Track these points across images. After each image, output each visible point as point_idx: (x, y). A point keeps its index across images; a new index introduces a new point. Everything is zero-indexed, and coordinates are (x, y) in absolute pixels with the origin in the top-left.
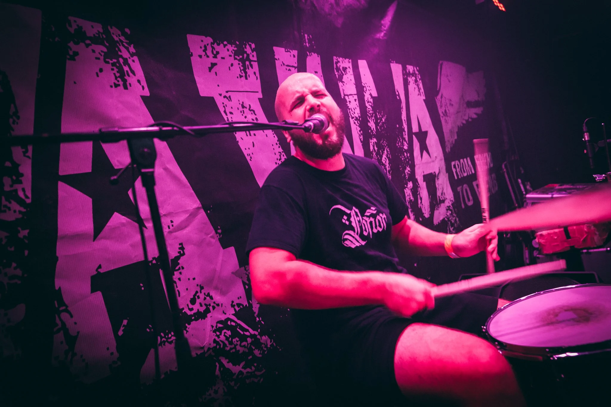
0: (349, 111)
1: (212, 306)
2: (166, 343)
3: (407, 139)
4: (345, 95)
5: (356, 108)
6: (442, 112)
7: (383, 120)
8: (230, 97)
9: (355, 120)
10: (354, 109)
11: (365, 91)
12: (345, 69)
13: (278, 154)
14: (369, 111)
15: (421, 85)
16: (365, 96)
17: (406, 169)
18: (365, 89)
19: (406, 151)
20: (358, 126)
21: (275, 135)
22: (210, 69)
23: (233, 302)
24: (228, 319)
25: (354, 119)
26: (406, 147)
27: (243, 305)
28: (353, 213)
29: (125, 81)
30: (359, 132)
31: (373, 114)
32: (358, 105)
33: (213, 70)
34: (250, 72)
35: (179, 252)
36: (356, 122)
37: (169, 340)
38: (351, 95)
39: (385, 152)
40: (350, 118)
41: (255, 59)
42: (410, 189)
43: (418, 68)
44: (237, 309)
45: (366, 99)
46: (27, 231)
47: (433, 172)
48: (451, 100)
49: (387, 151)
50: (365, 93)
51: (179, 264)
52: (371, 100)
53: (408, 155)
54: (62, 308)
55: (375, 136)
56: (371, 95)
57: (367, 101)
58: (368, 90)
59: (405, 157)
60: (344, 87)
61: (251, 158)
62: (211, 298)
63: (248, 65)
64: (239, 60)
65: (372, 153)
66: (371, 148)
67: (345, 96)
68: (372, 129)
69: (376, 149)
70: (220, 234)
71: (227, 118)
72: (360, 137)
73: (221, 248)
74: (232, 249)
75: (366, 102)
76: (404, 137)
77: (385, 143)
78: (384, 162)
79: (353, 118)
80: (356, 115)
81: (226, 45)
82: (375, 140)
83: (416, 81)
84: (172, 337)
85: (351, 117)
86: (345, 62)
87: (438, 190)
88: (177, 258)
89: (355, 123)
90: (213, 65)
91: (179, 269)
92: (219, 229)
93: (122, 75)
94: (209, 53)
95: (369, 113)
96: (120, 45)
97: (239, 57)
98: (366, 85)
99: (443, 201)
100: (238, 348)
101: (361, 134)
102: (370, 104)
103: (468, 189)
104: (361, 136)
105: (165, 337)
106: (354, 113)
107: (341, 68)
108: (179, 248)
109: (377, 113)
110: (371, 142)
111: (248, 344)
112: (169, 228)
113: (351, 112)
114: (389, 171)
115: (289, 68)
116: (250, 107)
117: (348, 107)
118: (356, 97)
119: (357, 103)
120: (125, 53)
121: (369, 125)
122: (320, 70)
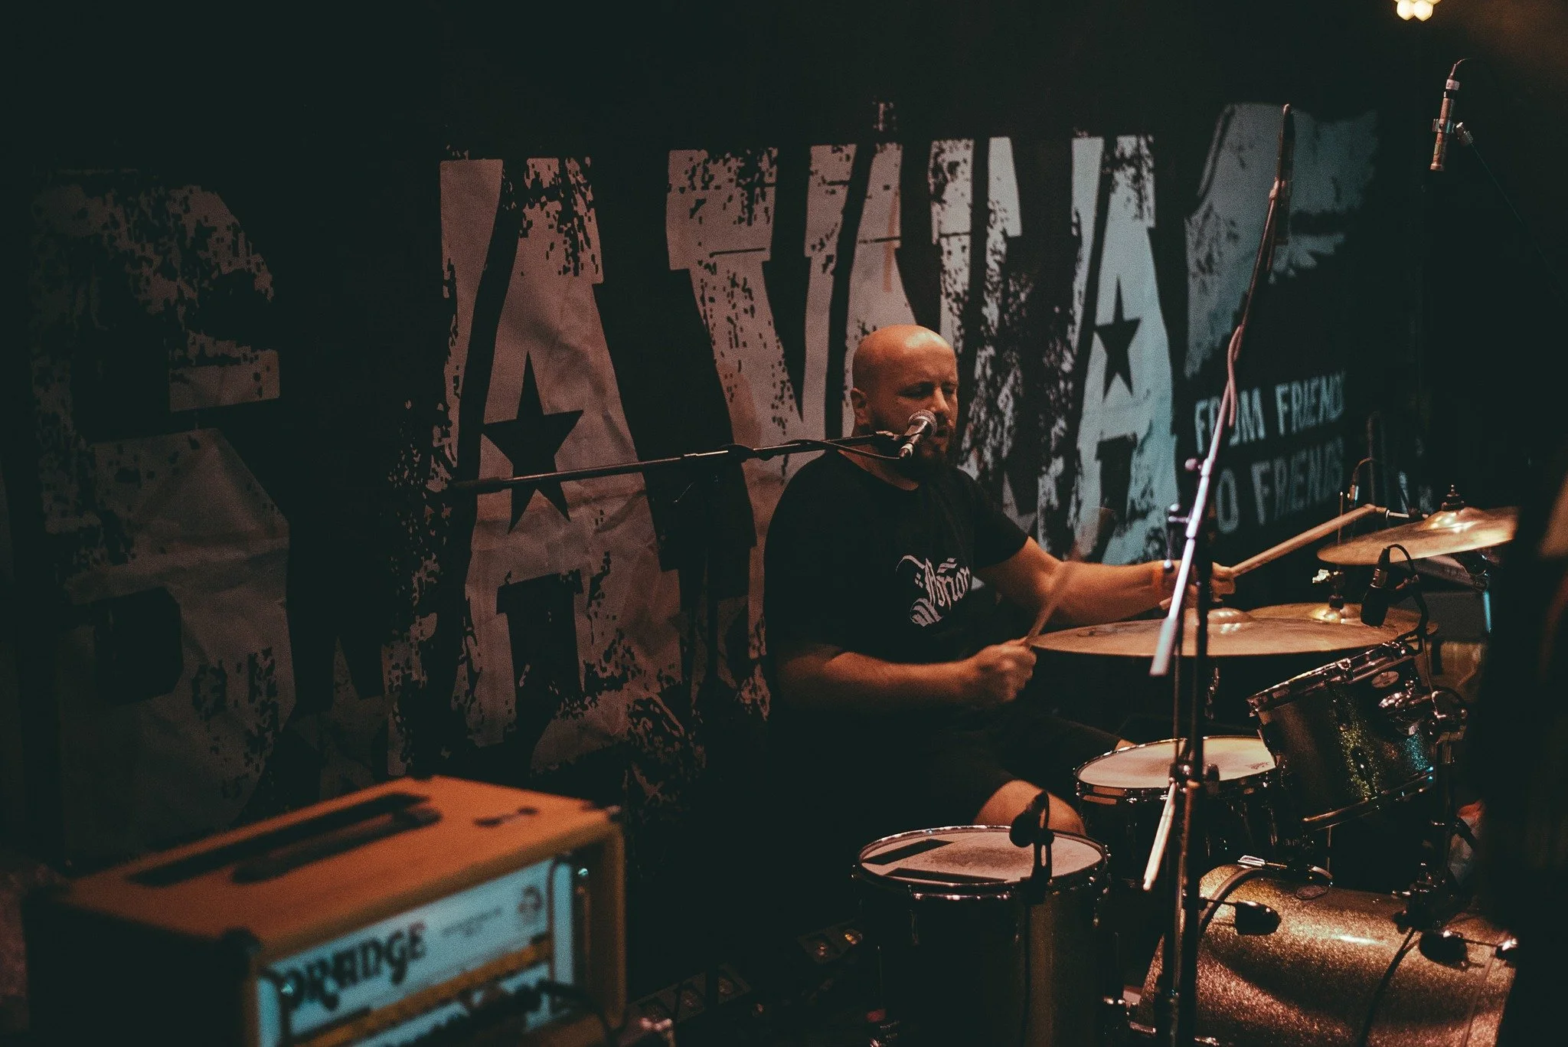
1: (632, 673)
2: (570, 716)
3: (1075, 343)
4: (941, 235)
6: (1198, 262)
7: (1023, 296)
8: (715, 264)
9: (954, 301)
12: (953, 166)
13: (779, 385)
14: (991, 277)
15: (1149, 188)
17: (1054, 423)
18: (992, 217)
19: (1066, 377)
21: (780, 344)
22: (693, 212)
23: (661, 671)
24: (651, 700)
25: (950, 300)
26: (1067, 367)
27: (674, 681)
28: (926, 569)
30: (955, 329)
31: (999, 282)
32: (968, 261)
33: (697, 215)
34: (758, 209)
35: (602, 569)
36: (954, 305)
37: (574, 712)
38: (956, 234)
39: (1011, 379)
40: (943, 297)
41: (772, 180)
42: (1054, 478)
43: (1150, 139)
44: (666, 686)
45: (990, 244)
46: (450, 510)
47: (1129, 434)
48: (1233, 223)
49: (1016, 378)
50: (992, 227)
51: (599, 588)
52: (1002, 247)
53: (1070, 386)
54: (469, 629)
55: (994, 342)
56: (1004, 233)
59: (1059, 392)
60: (942, 218)
61: (732, 395)
62: (633, 658)
63: (757, 195)
64: (744, 188)
65: (976, 384)
66: (978, 372)
68: (990, 322)
69: (989, 372)
71: (705, 311)
73: (660, 570)
74: (675, 573)
75: (989, 253)
76: (1069, 338)
77: (1014, 357)
78: (1001, 405)
79: (948, 295)
80: (959, 288)
81: (728, 160)
82: (990, 351)
83: (1137, 178)
84: (579, 709)
87: (1133, 483)
88: (600, 577)
89: (951, 309)
90: (700, 203)
91: (598, 595)
94: (698, 181)
97: (745, 180)
98: (997, 207)
99: (1143, 515)
100: (660, 755)
102: (998, 258)
103: (1232, 484)
105: (569, 705)
106: (955, 282)
107: (945, 165)
108: (604, 562)
111: (674, 752)
112: (597, 523)
113: (949, 281)
114: (1010, 429)
115: (832, 187)
116: (745, 284)
117: (941, 267)
118: (966, 241)
119: (967, 255)
120: (581, 207)
121: (984, 310)
122: (895, 181)
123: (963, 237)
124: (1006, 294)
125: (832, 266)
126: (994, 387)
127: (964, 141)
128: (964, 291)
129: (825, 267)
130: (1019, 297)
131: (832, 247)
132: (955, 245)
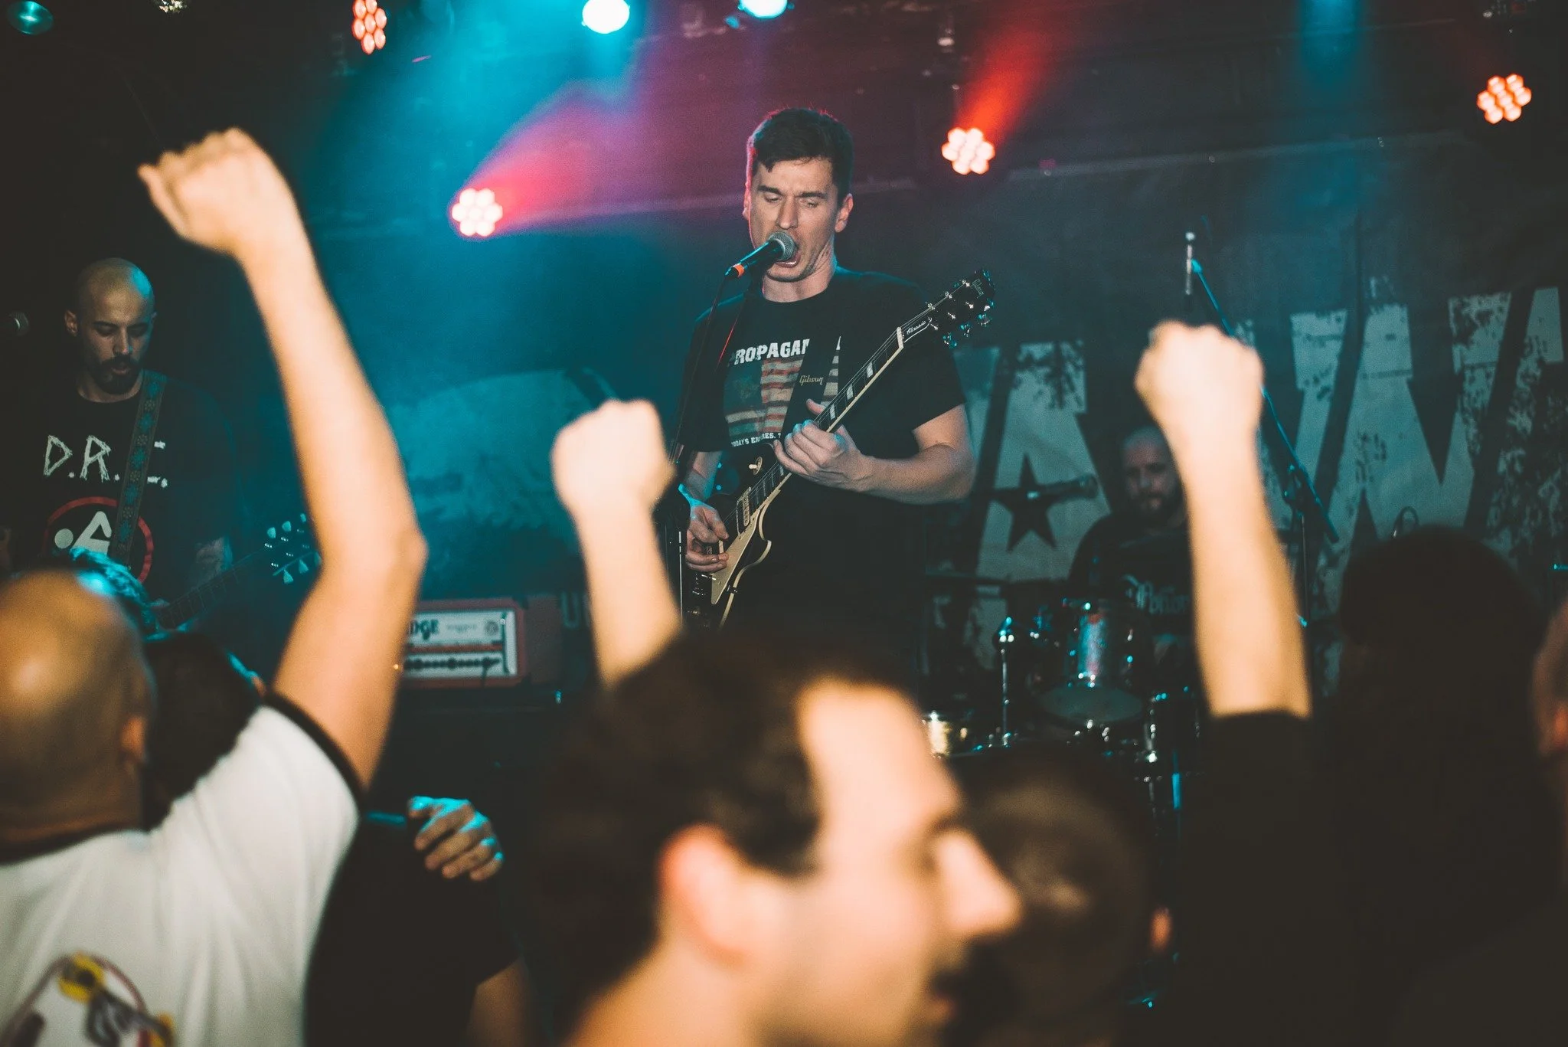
0: (1460, 400)
5: (1482, 392)
10: (1477, 395)
11: (1526, 354)
12: (1484, 315)
14: (1520, 395)
16: (1520, 365)
18: (1528, 349)
20: (1474, 427)
25: (1466, 414)
29: (1061, 400)
30: (1471, 439)
31: (1530, 400)
32: (1491, 385)
36: (1471, 418)
38: (1481, 366)
39: (1557, 475)
40: (1457, 413)
45: (1521, 371)
50: (1526, 357)
52: (1536, 372)
55: (1525, 445)
56: (1541, 362)
57: (1522, 374)
58: (1535, 351)
60: (1466, 354)
65: (1501, 477)
67: (1463, 369)
68: (1519, 430)
69: (1518, 468)
72: (1473, 448)
75: (1519, 377)
78: (1542, 495)
79: (1464, 411)
80: (1478, 405)
85: (1460, 409)
86: (1488, 302)
89: (1466, 422)
93: (1060, 396)
95: (1518, 400)
96: (1067, 362)
98: (1534, 341)
101: (1478, 442)
102: (1530, 380)
104: (1475, 446)
106: (1474, 401)
107: (1472, 316)
109: (1549, 398)
110: (1505, 457)
113: (1466, 400)
115: (1321, 342)
117: (1462, 392)
118: (1492, 370)
119: (1491, 381)
120: (1070, 369)
121: (1511, 422)
122: (1403, 331)
123: (1488, 367)
124: (1541, 407)
125: (1328, 395)
126: (1529, 482)
127: (1499, 295)
128: (1485, 407)
129: (1320, 396)
131: (1329, 381)
132: (1480, 374)
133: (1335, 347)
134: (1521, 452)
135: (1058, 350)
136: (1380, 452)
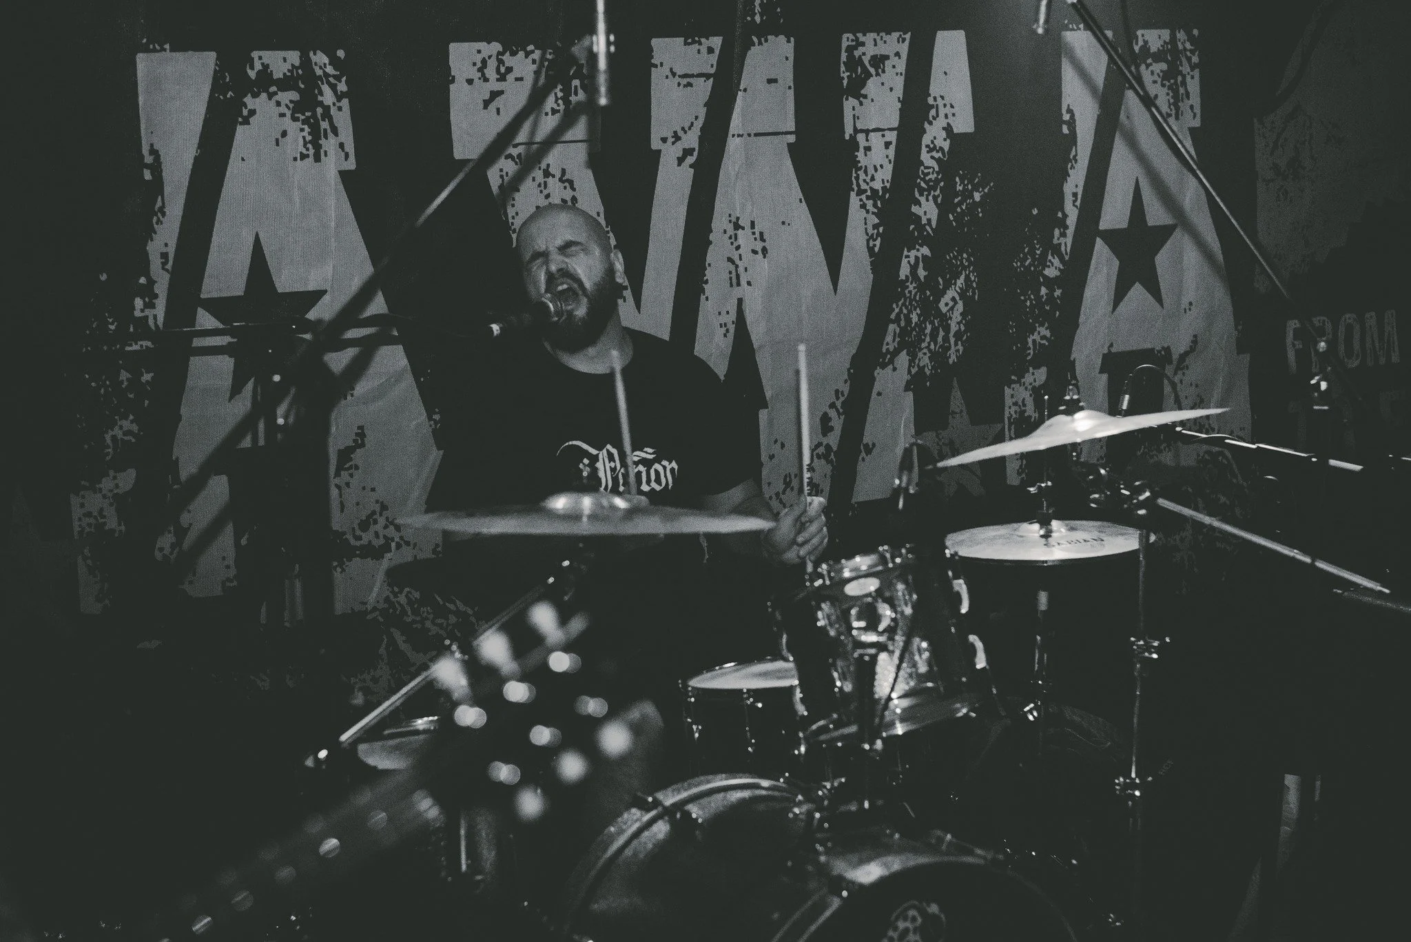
0: (854, 175)
1: (397, 543)
3: (1068, 249)
4: (857, 130)
5: (882, 166)
6: (1276, 167)
7: (977, 196)
8: (519, 154)
9: (868, 198)
10: (876, 170)
11: (931, 119)
12: (879, 60)
14: (927, 174)
15: (1194, 86)
16: (925, 132)
17: (1032, 330)
18: (932, 112)
19: (1051, 283)
20: (873, 213)
22: (486, 104)
25: (863, 197)
26: (1052, 272)
28: (603, 455)
29: (318, 147)
30: (870, 229)
31: (937, 181)
32: (892, 157)
33: (492, 107)
34: (580, 101)
35: (355, 441)
36: (870, 203)
38: (878, 130)
39: (961, 282)
40: (853, 194)
42: (1030, 387)
43: (1194, 33)
45: (926, 141)
46: (152, 374)
47: (1159, 348)
48: (1336, 126)
49: (967, 280)
50: (930, 123)
51: (351, 459)
52: (944, 144)
53: (1058, 292)
54: (176, 487)
55: (929, 242)
56: (948, 129)
57: (927, 146)
58: (942, 115)
59: (1038, 297)
60: (859, 113)
62: (398, 529)
63: (576, 87)
65: (903, 284)
66: (904, 271)
67: (856, 134)
68: (924, 221)
69: (922, 273)
70: (436, 422)
72: (871, 244)
73: (435, 448)
75: (924, 150)
76: (1055, 241)
77: (964, 260)
78: (944, 309)
79: (860, 192)
80: (877, 185)
81: (531, 52)
83: (1173, 74)
85: (856, 188)
86: (885, 42)
89: (864, 207)
90: (495, 95)
91: (351, 467)
92: (436, 413)
93: (315, 140)
94: (491, 72)
95: (923, 180)
96: (323, 84)
97: (557, 72)
98: (940, 103)
100: (428, 624)
101: (878, 235)
102: (937, 155)
104: (875, 240)
106: (872, 180)
107: (866, 60)
108: (357, 434)
109: (957, 179)
110: (907, 257)
111: (448, 625)
113: (862, 176)
114: (958, 335)
115: (688, 80)
116: (564, 172)
117: (855, 163)
118: (892, 137)
119: (891, 151)
120: (328, 97)
121: (914, 209)
122: (786, 74)
123: (887, 133)
124: (949, 192)
125: (691, 160)
126: (931, 290)
127: (896, 35)
128: (884, 188)
129: (680, 161)
130: (972, 197)
131: (692, 140)
132: (876, 140)
133: (703, 89)
134: (925, 251)
135: (306, 63)
136: (759, 246)
